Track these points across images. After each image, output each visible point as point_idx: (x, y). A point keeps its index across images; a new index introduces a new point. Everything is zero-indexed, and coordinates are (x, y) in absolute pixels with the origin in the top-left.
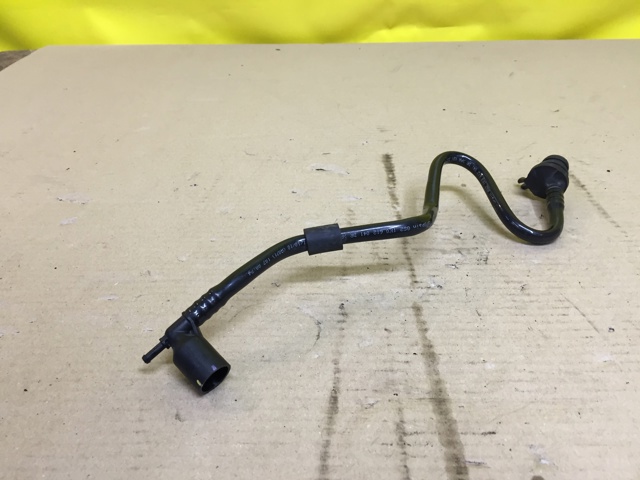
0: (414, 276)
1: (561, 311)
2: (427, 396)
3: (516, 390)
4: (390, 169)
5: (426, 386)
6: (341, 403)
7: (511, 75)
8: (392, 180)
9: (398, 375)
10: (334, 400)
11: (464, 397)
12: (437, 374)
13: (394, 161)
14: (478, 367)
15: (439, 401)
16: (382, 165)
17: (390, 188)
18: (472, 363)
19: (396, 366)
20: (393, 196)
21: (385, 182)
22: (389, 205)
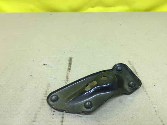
0: (62, 121)
4: (70, 64)
7: (121, 25)
8: (69, 69)
13: (73, 61)
16: (68, 62)
17: (67, 73)
20: (67, 77)
21: (67, 70)
22: (64, 82)
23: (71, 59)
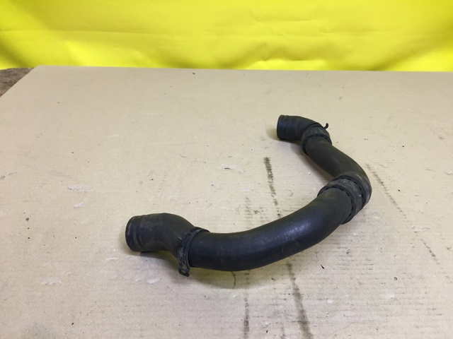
1: (369, 267)
2: (297, 320)
3: (344, 316)
4: (269, 169)
5: (296, 314)
6: (251, 325)
7: (340, 98)
8: (271, 176)
9: (280, 307)
10: (246, 323)
11: (316, 320)
12: (302, 307)
13: (271, 163)
14: (324, 302)
15: (303, 323)
16: (264, 165)
17: (270, 182)
18: (320, 299)
19: (279, 302)
20: (272, 188)
21: (267, 178)
22: (270, 194)
23: (267, 160)
